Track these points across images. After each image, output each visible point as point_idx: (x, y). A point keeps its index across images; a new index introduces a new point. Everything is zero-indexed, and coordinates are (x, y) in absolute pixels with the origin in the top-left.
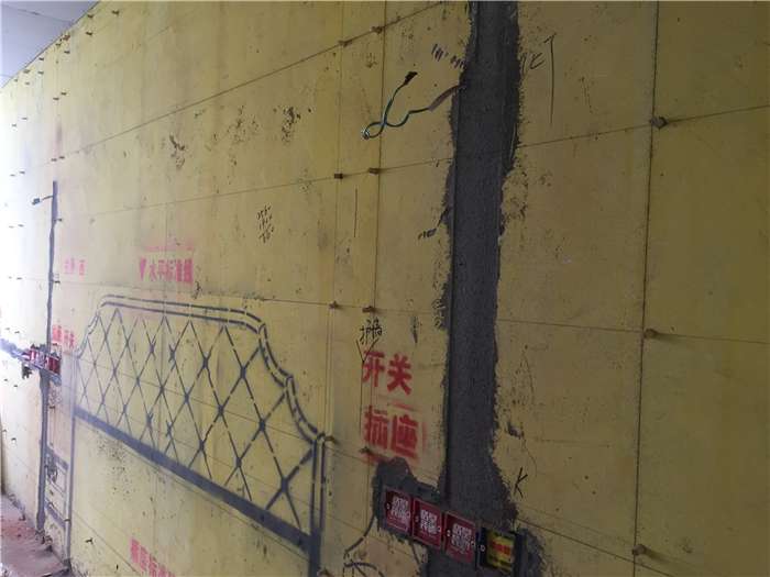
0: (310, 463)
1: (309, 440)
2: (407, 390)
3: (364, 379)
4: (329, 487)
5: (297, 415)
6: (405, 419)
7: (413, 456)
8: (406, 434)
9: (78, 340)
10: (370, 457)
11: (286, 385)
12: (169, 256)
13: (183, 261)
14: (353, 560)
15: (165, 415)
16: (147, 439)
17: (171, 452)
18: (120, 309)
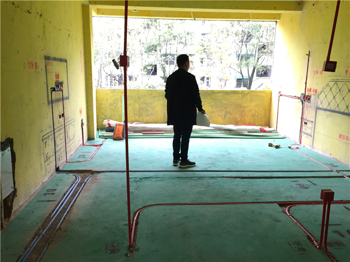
9: (319, 91)
16: (346, 111)
18: (337, 82)
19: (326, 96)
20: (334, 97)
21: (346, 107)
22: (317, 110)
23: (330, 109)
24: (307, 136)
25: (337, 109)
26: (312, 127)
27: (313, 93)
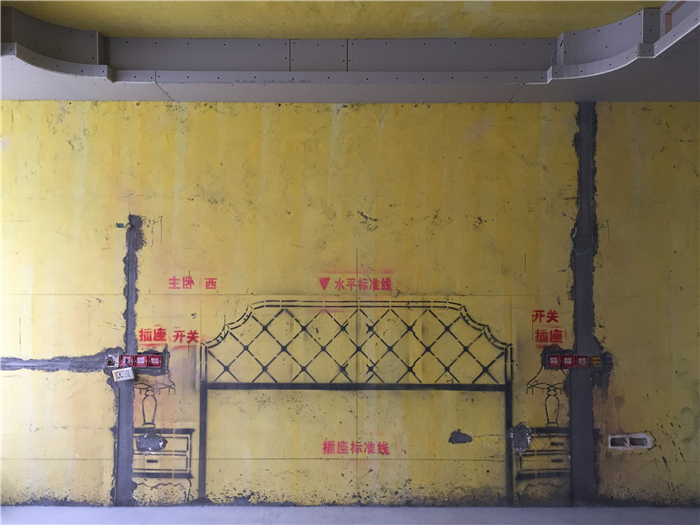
0: (503, 357)
1: (502, 349)
2: (557, 321)
3: (534, 321)
4: (515, 363)
5: (493, 340)
6: (556, 331)
7: (561, 342)
8: (557, 335)
9: (208, 331)
10: (539, 347)
11: (484, 330)
12: (361, 276)
13: (380, 279)
14: (532, 385)
15: (364, 362)
16: (341, 379)
17: (374, 381)
18: (290, 309)
19: (246, 348)
20: (284, 349)
21: (336, 368)
22: (209, 391)
23: (272, 381)
24: (164, 481)
25: (302, 378)
26: (189, 447)
27: (178, 343)
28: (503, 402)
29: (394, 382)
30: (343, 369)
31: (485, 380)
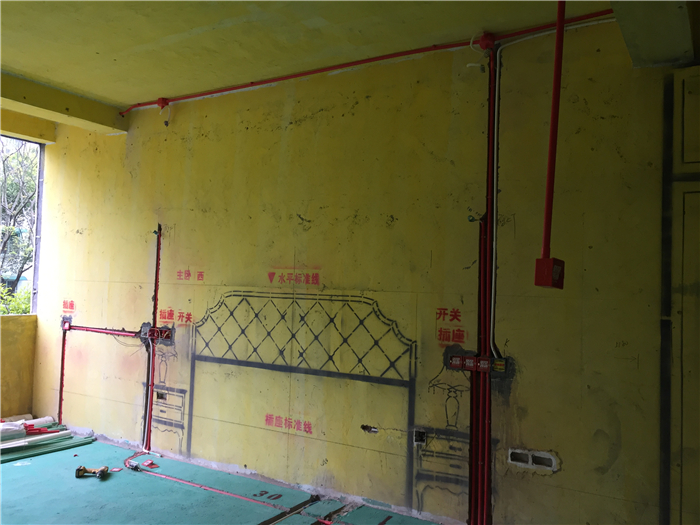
0: (408, 353)
1: (408, 345)
2: (459, 320)
3: (437, 319)
4: (419, 361)
5: (399, 336)
7: (463, 342)
8: (459, 335)
9: (198, 316)
10: (442, 346)
11: (392, 325)
12: (297, 271)
13: (311, 274)
14: (434, 384)
15: (297, 348)
16: (280, 362)
17: (303, 365)
18: (248, 298)
19: (219, 329)
20: (243, 332)
21: (277, 351)
22: (196, 361)
23: (234, 358)
24: (169, 428)
25: (254, 358)
26: (183, 404)
27: (180, 322)
28: (407, 398)
29: (318, 368)
30: (281, 352)
31: (391, 374)
